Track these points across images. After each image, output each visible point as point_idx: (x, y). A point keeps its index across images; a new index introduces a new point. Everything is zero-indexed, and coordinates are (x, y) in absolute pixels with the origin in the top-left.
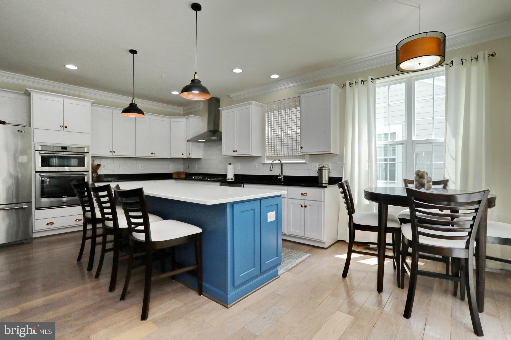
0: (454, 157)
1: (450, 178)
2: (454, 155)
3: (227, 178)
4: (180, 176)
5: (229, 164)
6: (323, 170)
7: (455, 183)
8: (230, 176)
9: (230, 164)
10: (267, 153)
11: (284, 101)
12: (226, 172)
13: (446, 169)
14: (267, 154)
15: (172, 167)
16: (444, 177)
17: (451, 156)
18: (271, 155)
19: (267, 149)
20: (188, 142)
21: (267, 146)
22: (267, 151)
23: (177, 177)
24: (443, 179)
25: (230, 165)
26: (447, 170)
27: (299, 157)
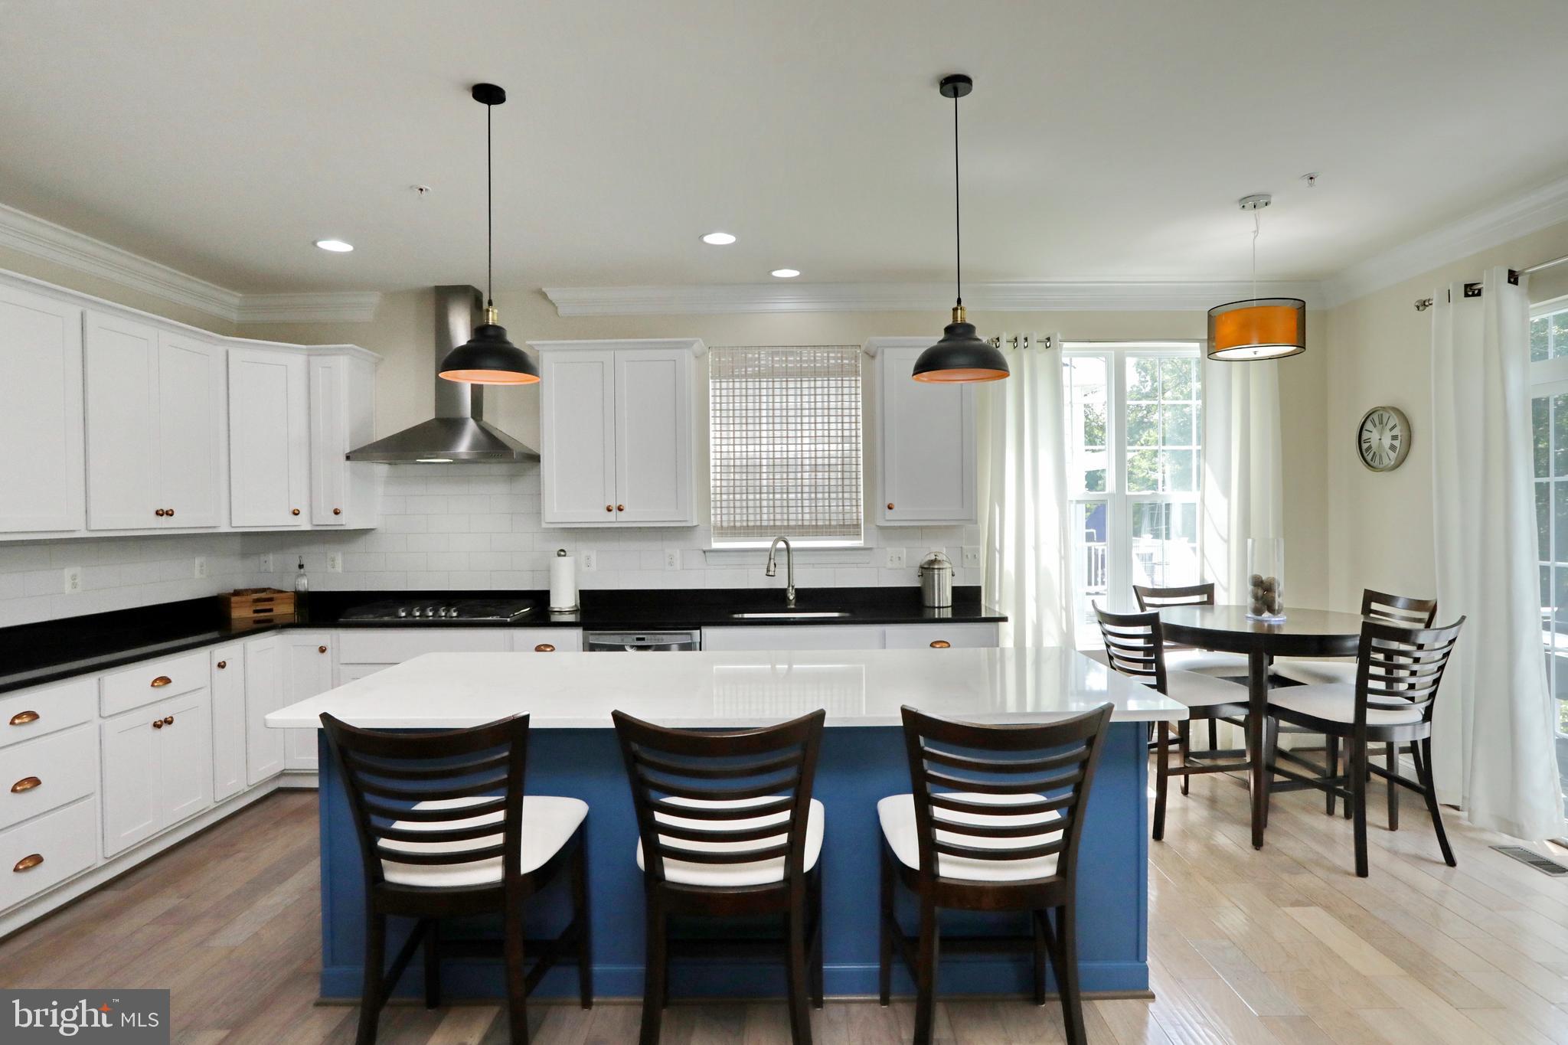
0: (1226, 537)
1: (1217, 579)
2: (1226, 532)
3: (552, 606)
4: (271, 610)
5: (559, 555)
6: (934, 569)
7: (1227, 590)
8: (564, 600)
9: (562, 553)
10: (715, 515)
11: (784, 349)
12: (549, 583)
13: (1207, 560)
14: (715, 518)
15: (201, 572)
16: (1202, 578)
17: (1219, 534)
18: (734, 521)
19: (715, 501)
20: (348, 462)
21: (715, 490)
22: (715, 508)
23: (256, 615)
24: (1200, 582)
25: (565, 556)
26: (1209, 564)
27: (838, 530)
